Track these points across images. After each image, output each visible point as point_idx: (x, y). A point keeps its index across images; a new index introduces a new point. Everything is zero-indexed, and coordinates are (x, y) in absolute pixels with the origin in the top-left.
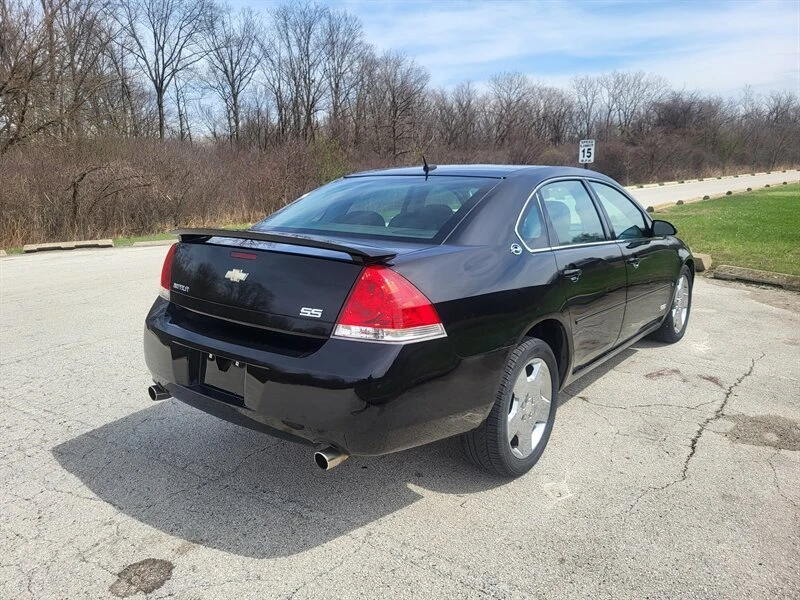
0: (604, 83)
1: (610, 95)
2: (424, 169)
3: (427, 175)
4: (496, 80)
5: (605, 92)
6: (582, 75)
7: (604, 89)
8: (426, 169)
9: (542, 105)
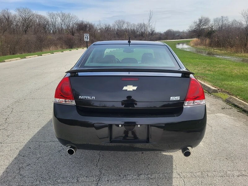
0: (59, 15)
1: (61, 19)
2: (128, 42)
3: (129, 44)
4: (19, 10)
5: (59, 19)
6: (51, 12)
7: (59, 17)
8: (129, 42)
9: (38, 20)
